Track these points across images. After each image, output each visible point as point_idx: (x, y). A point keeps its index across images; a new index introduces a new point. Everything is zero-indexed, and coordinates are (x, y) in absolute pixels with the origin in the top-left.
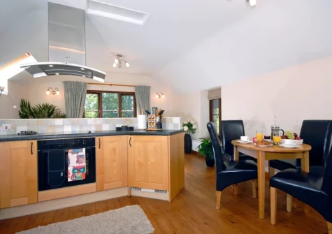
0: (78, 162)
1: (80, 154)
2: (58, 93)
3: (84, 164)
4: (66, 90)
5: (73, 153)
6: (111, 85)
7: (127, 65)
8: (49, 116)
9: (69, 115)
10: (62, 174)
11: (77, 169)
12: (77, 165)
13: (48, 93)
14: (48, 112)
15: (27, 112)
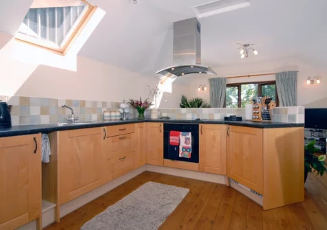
0: (186, 142)
1: (187, 136)
2: (205, 89)
3: (190, 146)
4: (211, 86)
5: (183, 135)
6: (249, 76)
7: (256, 53)
8: (199, 107)
9: (212, 105)
10: (175, 149)
11: (185, 149)
12: (185, 145)
13: (199, 89)
14: (198, 104)
15: (185, 104)
